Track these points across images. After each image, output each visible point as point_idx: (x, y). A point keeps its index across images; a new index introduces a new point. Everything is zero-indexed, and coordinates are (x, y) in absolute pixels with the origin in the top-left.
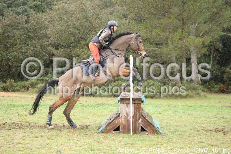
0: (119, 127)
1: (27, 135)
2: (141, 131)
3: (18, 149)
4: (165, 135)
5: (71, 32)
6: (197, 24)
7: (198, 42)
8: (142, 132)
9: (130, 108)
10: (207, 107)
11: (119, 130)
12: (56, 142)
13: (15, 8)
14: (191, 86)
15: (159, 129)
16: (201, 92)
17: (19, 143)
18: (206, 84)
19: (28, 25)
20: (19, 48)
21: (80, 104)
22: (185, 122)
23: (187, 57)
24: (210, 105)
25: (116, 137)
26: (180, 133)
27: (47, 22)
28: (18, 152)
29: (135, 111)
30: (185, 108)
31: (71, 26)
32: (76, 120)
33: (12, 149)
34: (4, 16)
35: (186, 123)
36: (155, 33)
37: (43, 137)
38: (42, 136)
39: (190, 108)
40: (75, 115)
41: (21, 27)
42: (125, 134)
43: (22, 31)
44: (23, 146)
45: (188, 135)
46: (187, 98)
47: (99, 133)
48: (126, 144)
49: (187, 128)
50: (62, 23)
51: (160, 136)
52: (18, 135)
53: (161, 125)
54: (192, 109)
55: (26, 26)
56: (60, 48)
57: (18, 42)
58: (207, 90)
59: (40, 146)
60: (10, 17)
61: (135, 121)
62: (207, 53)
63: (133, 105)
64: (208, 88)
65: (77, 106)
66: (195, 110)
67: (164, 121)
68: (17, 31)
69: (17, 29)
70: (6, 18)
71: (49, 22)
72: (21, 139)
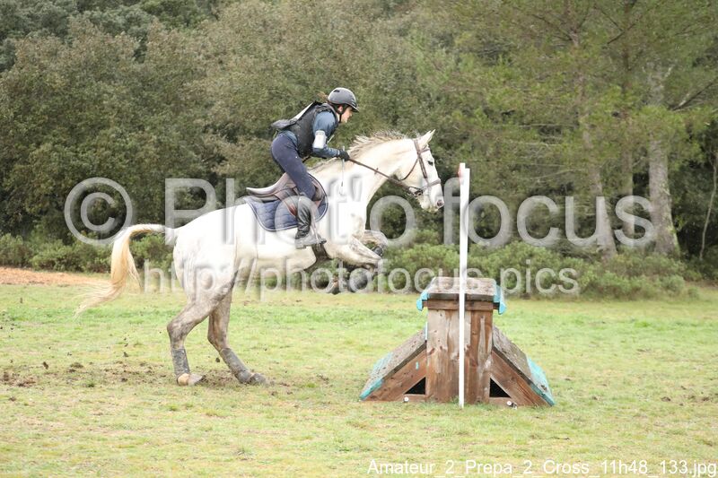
0: (423, 382)
2: (492, 395)
3: (118, 444)
4: (564, 410)
5: (277, 88)
6: (670, 69)
7: (672, 126)
8: (495, 398)
9: (458, 326)
10: (698, 329)
11: (424, 393)
12: (233, 423)
13: (102, 11)
14: (649, 261)
15: (545, 389)
16: (679, 282)
17: (121, 427)
18: (698, 255)
19: (143, 65)
20: (114, 135)
21: (303, 314)
22: (627, 371)
23: (637, 171)
24: (707, 322)
25: (414, 411)
26: (610, 403)
27: (201, 57)
28: (118, 452)
29: (472, 334)
30: (629, 330)
31: (276, 72)
32: (293, 361)
33: (101, 442)
34: (68, 37)
35: (629, 375)
36: (536, 95)
37: (193, 410)
38: (188, 407)
39: (645, 328)
40: (287, 344)
41: (124, 71)
42: (443, 404)
43: (124, 84)
45: (637, 411)
46: (635, 300)
47: (362, 399)
48: (443, 434)
49: (632, 390)
50: (250, 61)
51: (548, 413)
52: (117, 401)
53: (552, 379)
54: (650, 334)
55: (137, 67)
56: (241, 138)
57: (112, 118)
58: (700, 275)
59: (186, 436)
60: (89, 41)
61: (473, 364)
62: (701, 159)
63: (469, 314)
64: (703, 271)
65: (295, 318)
66: (659, 337)
67: (563, 368)
68: (110, 84)
69: (110, 78)
70: (74, 42)
71: (208, 57)
72: (127, 415)
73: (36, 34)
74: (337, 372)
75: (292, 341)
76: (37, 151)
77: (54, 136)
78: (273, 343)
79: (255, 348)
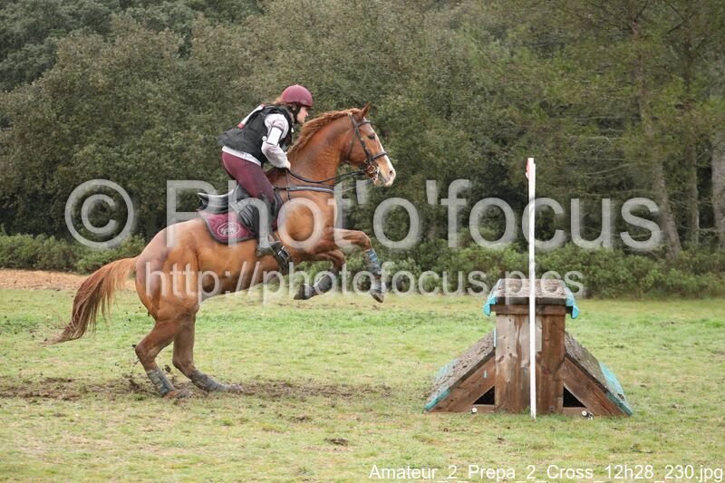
0: (492, 391)
1: (197, 418)
2: (566, 404)
3: (170, 464)
4: (643, 421)
5: (326, 84)
8: (569, 408)
9: (528, 331)
11: (493, 403)
12: (292, 439)
13: (145, 7)
14: (715, 258)
15: (623, 398)
17: (173, 444)
19: (188, 62)
20: (159, 135)
21: (358, 317)
22: (704, 375)
23: (700, 165)
25: (484, 423)
26: (691, 412)
27: (248, 52)
28: (171, 473)
29: (543, 340)
30: (700, 331)
31: (325, 67)
32: (351, 369)
33: (152, 462)
34: (112, 34)
35: (707, 380)
36: (596, 87)
37: (249, 424)
38: (243, 421)
39: (717, 329)
40: (344, 350)
41: (167, 68)
42: (513, 415)
43: (169, 82)
44: (185, 453)
46: (702, 298)
47: (427, 410)
48: (520, 448)
49: (714, 397)
50: (298, 56)
51: (627, 423)
53: (626, 386)
54: (722, 335)
55: (181, 64)
57: (158, 117)
59: (242, 455)
60: (132, 38)
61: (545, 372)
63: (540, 319)
65: (350, 322)
67: (637, 373)
68: (154, 82)
69: (154, 75)
70: (116, 40)
71: (255, 53)
72: (179, 431)
73: (78, 32)
74: (398, 381)
75: (348, 347)
76: (81, 153)
77: (98, 136)
78: (330, 350)
79: (311, 355)
